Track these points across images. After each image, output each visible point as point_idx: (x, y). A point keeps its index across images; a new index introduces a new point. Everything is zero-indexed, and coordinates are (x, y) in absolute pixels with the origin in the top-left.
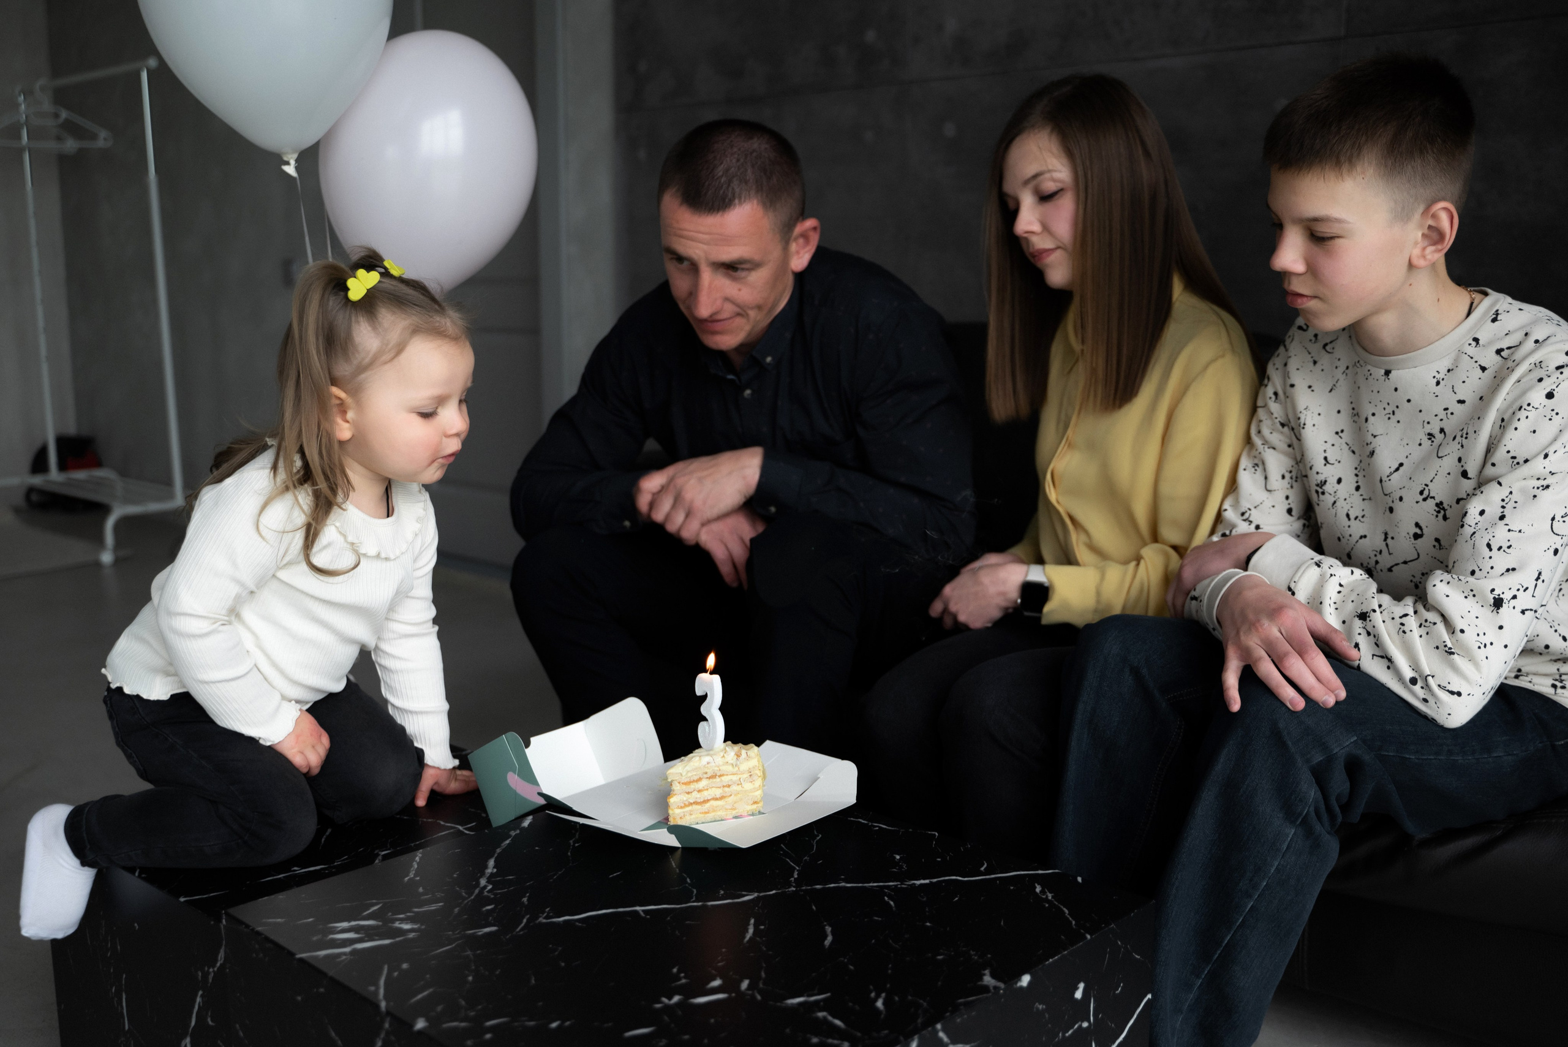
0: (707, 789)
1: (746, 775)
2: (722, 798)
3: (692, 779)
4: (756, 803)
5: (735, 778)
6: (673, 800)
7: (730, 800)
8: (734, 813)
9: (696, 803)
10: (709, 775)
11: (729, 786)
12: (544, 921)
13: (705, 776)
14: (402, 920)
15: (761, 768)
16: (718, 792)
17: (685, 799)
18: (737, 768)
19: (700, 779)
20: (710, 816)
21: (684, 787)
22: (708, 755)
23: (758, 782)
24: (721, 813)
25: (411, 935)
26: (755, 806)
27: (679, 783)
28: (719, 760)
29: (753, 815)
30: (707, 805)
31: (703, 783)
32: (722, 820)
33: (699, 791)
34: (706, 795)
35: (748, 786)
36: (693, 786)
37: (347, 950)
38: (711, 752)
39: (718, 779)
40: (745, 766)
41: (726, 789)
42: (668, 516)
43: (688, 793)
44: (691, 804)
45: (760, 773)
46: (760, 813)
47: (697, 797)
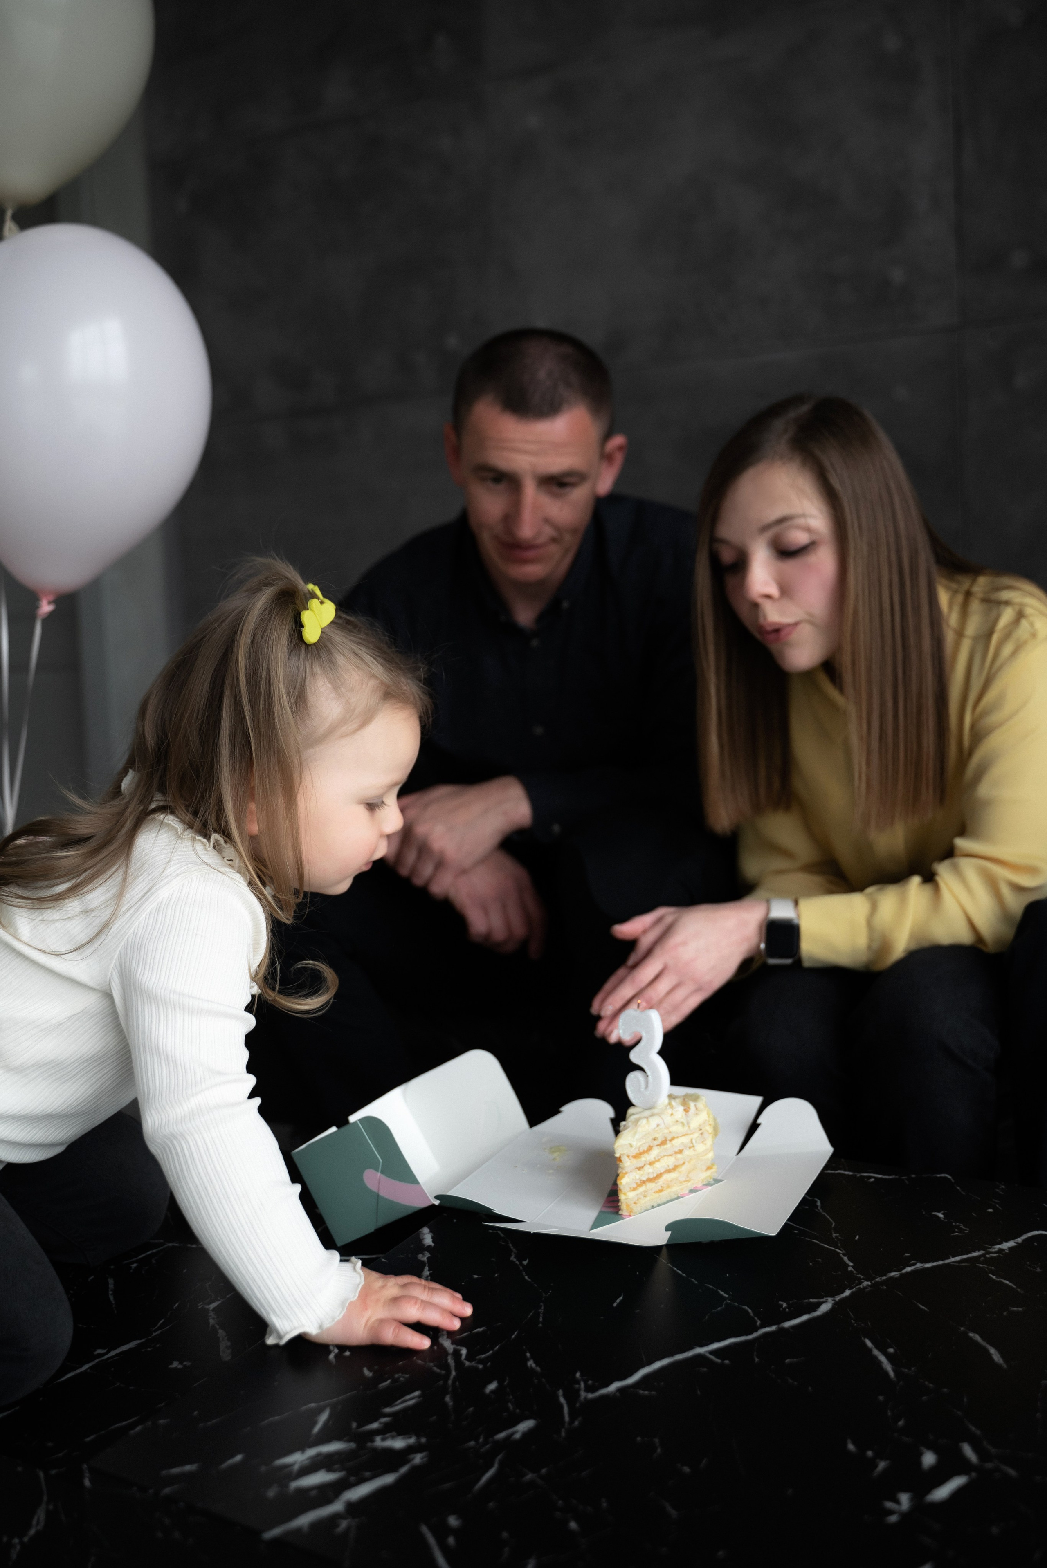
0: (658, 1160)
1: (697, 1135)
2: (675, 1168)
3: (641, 1150)
4: (709, 1168)
5: (685, 1140)
6: (624, 1182)
7: (684, 1169)
8: (690, 1185)
9: (650, 1180)
10: (658, 1142)
11: (680, 1152)
12: (590, 1396)
13: (656, 1143)
15: (712, 1123)
16: (670, 1162)
17: (638, 1177)
18: (686, 1128)
19: (650, 1148)
20: (665, 1195)
21: (634, 1161)
22: (652, 1115)
23: (709, 1142)
24: (676, 1189)
26: (708, 1173)
27: (628, 1157)
28: (668, 1119)
29: (708, 1185)
30: (661, 1181)
31: (655, 1152)
32: (678, 1198)
33: (651, 1164)
34: (659, 1167)
35: (700, 1148)
36: (645, 1158)
37: (337, 1507)
38: (655, 1111)
39: (669, 1145)
40: (695, 1123)
41: (679, 1156)
43: (639, 1169)
44: (643, 1182)
45: (710, 1129)
46: (717, 1181)
47: (649, 1171)
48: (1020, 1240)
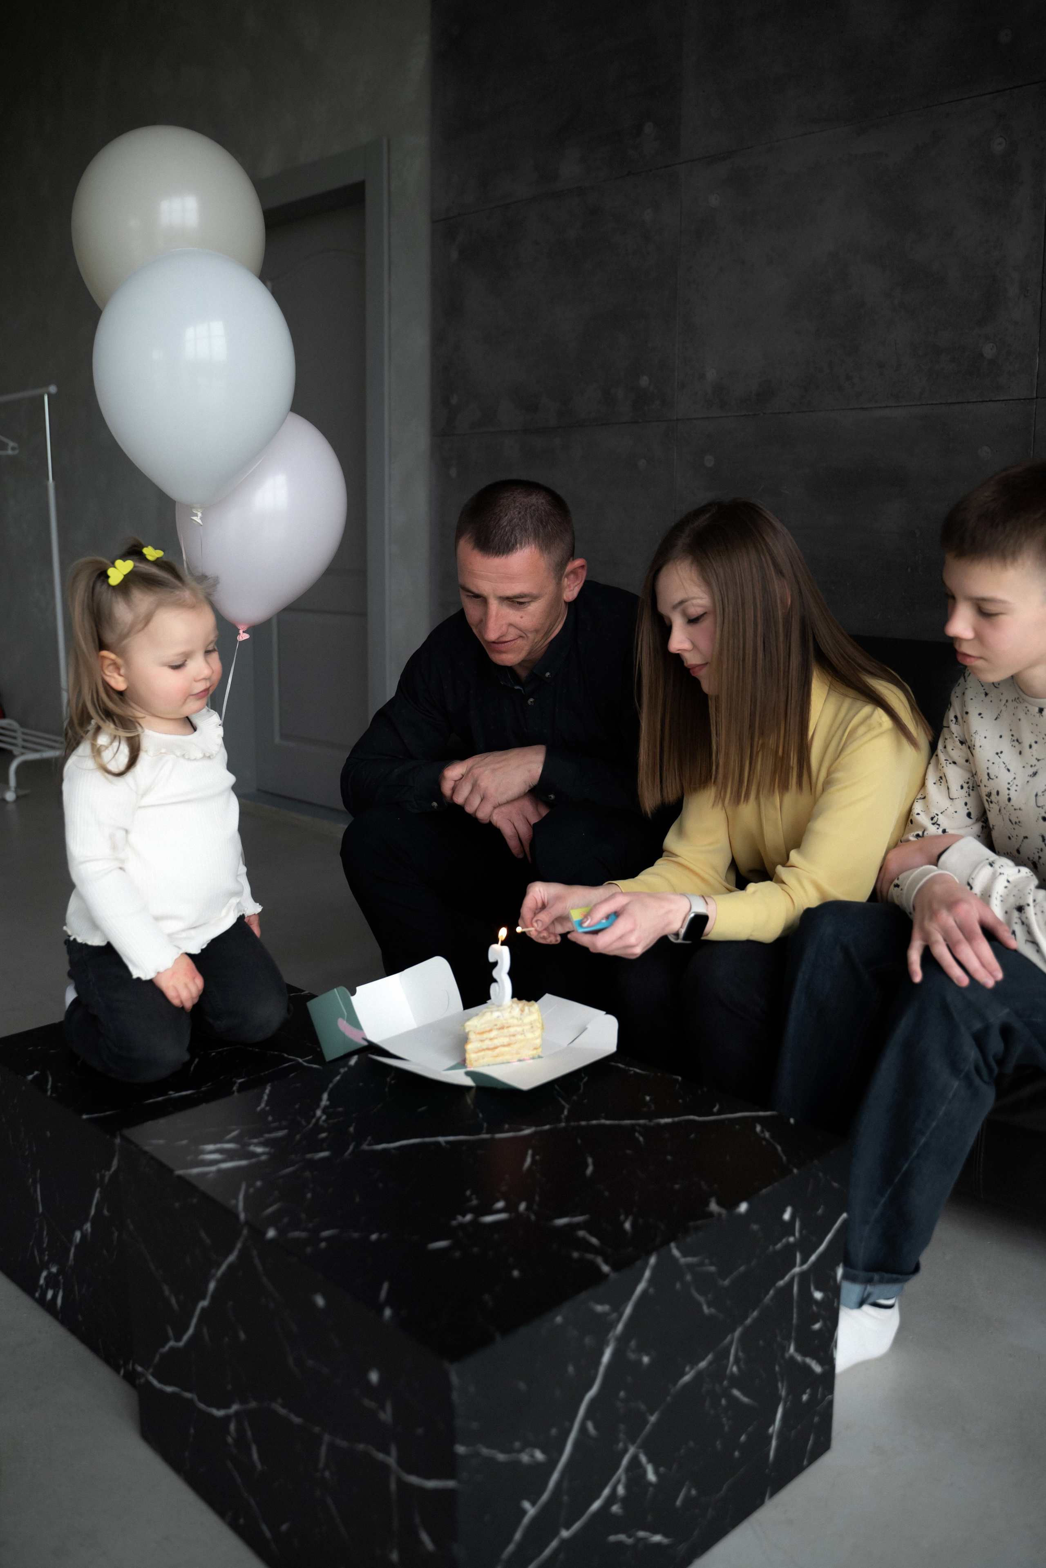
0: (497, 1038)
1: (528, 1027)
2: (509, 1045)
3: (485, 1030)
4: (536, 1049)
5: (519, 1029)
6: (469, 1047)
7: (515, 1047)
8: (518, 1057)
9: (488, 1049)
10: (498, 1026)
11: (514, 1035)
12: (367, 1148)
13: (496, 1027)
14: (257, 1145)
15: (540, 1021)
16: (505, 1040)
17: (479, 1045)
18: (520, 1022)
19: (490, 1031)
20: (499, 1059)
21: (478, 1036)
22: (498, 1010)
23: (538, 1032)
24: (507, 1057)
25: (263, 1158)
26: (535, 1052)
27: (475, 1032)
28: (506, 1014)
29: (533, 1058)
30: (497, 1051)
31: (494, 1033)
32: (509, 1062)
33: (491, 1039)
34: (496, 1042)
35: (529, 1036)
36: (485, 1036)
37: (213, 1168)
38: (501, 1008)
39: (505, 1030)
40: (527, 1019)
41: (513, 1038)
42: (467, 800)
43: (482, 1041)
44: (483, 1050)
45: (539, 1025)
46: (539, 1057)
47: (488, 1043)
48: (676, 1119)
